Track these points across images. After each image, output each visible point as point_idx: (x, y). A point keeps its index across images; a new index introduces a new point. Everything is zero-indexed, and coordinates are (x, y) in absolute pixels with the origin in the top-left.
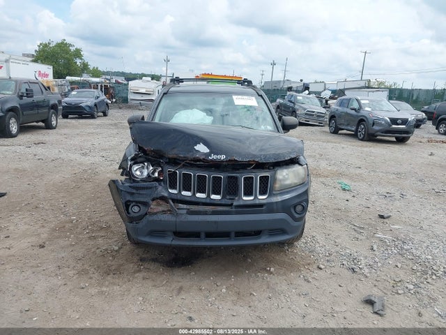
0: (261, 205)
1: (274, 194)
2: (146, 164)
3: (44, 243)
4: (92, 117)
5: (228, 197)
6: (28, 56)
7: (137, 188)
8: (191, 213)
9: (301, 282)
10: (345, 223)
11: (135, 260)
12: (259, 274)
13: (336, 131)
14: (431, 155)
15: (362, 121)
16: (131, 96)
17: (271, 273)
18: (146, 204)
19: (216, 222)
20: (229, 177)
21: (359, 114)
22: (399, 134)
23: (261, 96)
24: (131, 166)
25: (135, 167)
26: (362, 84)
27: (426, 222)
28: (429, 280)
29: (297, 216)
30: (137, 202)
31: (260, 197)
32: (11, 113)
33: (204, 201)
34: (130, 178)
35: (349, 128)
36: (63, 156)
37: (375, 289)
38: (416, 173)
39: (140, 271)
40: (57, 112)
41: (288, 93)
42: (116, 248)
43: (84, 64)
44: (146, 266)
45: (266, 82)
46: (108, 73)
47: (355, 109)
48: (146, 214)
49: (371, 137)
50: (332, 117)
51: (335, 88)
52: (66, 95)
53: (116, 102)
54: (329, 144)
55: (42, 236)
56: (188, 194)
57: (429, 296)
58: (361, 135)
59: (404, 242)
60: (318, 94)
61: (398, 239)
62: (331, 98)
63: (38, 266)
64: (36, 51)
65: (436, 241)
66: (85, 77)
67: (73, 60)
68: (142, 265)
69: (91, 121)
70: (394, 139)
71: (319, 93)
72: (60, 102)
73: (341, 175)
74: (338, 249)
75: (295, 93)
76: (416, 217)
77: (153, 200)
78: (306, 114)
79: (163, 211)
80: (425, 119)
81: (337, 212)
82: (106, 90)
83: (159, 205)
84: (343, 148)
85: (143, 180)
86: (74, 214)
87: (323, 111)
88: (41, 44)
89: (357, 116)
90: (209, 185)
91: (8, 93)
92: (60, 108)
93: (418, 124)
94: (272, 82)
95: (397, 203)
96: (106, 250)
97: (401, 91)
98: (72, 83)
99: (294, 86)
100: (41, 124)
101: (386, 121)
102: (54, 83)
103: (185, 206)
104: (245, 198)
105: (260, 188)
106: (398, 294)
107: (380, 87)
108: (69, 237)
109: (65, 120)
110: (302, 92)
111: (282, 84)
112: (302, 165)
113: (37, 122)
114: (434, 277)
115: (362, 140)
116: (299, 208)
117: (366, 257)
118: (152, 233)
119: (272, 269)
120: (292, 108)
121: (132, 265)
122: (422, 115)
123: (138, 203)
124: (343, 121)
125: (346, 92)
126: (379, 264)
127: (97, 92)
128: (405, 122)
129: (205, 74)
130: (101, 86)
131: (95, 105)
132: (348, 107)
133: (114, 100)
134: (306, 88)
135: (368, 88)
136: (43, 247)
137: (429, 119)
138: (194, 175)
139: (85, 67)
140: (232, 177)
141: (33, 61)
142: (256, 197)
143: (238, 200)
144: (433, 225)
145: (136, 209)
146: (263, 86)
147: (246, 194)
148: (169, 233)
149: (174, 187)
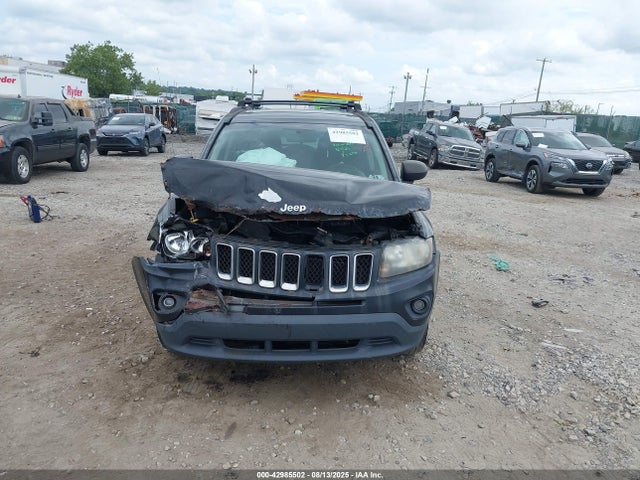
0: (358, 301)
1: (378, 284)
2: (186, 233)
3: (39, 348)
4: (142, 153)
5: (308, 287)
6: (56, 64)
7: (171, 271)
8: (250, 311)
9: (420, 420)
10: (497, 323)
11: (171, 379)
12: (356, 405)
13: (495, 178)
14: (634, 216)
15: (533, 164)
16: (199, 124)
17: (375, 403)
18: (183, 295)
19: (288, 326)
20: (310, 256)
21: (530, 154)
22: (588, 184)
23: (372, 128)
24: (163, 237)
25: (170, 238)
26: (538, 108)
27: (621, 323)
28: (620, 420)
29: (415, 317)
30: (171, 292)
31: (357, 288)
32: (19, 147)
33: (271, 292)
34: (163, 255)
35: (515, 174)
36: (91, 212)
37: (535, 433)
38: (612, 245)
39: (175, 396)
40: (89, 147)
41: (428, 120)
42: (145, 359)
43: (135, 76)
44: (185, 388)
45: (397, 104)
46: (170, 90)
47: (523, 147)
48: (183, 311)
49: (547, 188)
50: (490, 157)
51: (496, 112)
52: (105, 121)
53: (178, 132)
54: (483, 197)
55: (39, 338)
56: (247, 281)
57: (617, 447)
58: (530, 184)
59: (584, 357)
60: (471, 122)
61: (575, 352)
62: (491, 128)
63: (24, 387)
64: (67, 56)
65: (634, 354)
66: (137, 95)
67: (119, 70)
68: (179, 387)
69: (140, 160)
70: (581, 191)
71: (474, 121)
72: (93, 132)
73: (496, 246)
74: (481, 365)
75: (438, 121)
76: (606, 315)
77: (194, 289)
78: (452, 152)
79: (208, 307)
80: (628, 160)
81: (485, 305)
82: (165, 115)
83: (202, 297)
84: (503, 204)
85: (182, 258)
86: (90, 304)
87: (478, 147)
88: (75, 46)
89: (526, 155)
90: (279, 268)
91: (15, 118)
92: (93, 140)
93: (618, 168)
94: (405, 104)
95: (579, 293)
96: (130, 361)
97: (596, 118)
98: (115, 103)
99: (437, 110)
100: (65, 164)
101: (569, 164)
102: (89, 104)
103: (242, 300)
104: (333, 290)
105: (357, 273)
106: (569, 441)
107: (564, 112)
108: (77, 340)
109: (103, 158)
110: (448, 119)
111: (420, 107)
112: (425, 238)
113: (60, 161)
114: (628, 415)
115: (533, 192)
116: (419, 305)
117: (523, 380)
118: (191, 341)
119: (377, 397)
120: (432, 142)
121: (164, 387)
122: (625, 155)
123: (171, 294)
124: (504, 163)
125: (513, 120)
126: (544, 392)
127: (150, 118)
128: (597, 165)
129: (309, 92)
130: (157, 108)
131: (146, 136)
132: (513, 143)
133: (175, 129)
134: (455, 113)
135: (546, 113)
136: (37, 354)
137: (635, 161)
138: (257, 253)
139: (137, 82)
140: (313, 256)
141: (62, 72)
142: (350, 287)
143: (323, 292)
144: (632, 328)
145: (169, 302)
146: (393, 110)
147: (336, 283)
148: (217, 342)
149: (225, 270)
